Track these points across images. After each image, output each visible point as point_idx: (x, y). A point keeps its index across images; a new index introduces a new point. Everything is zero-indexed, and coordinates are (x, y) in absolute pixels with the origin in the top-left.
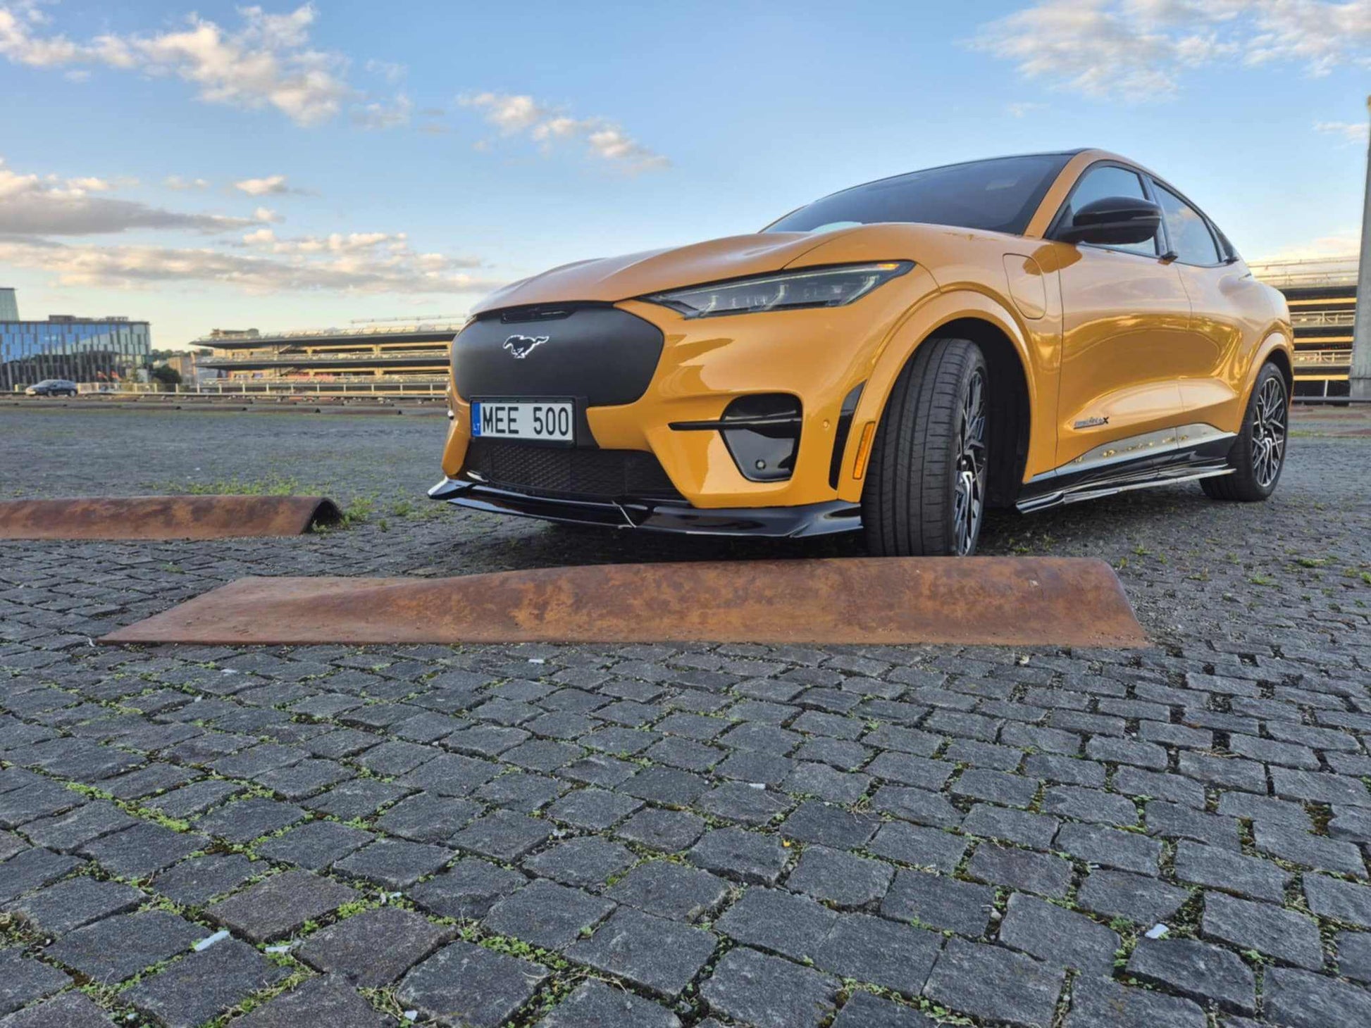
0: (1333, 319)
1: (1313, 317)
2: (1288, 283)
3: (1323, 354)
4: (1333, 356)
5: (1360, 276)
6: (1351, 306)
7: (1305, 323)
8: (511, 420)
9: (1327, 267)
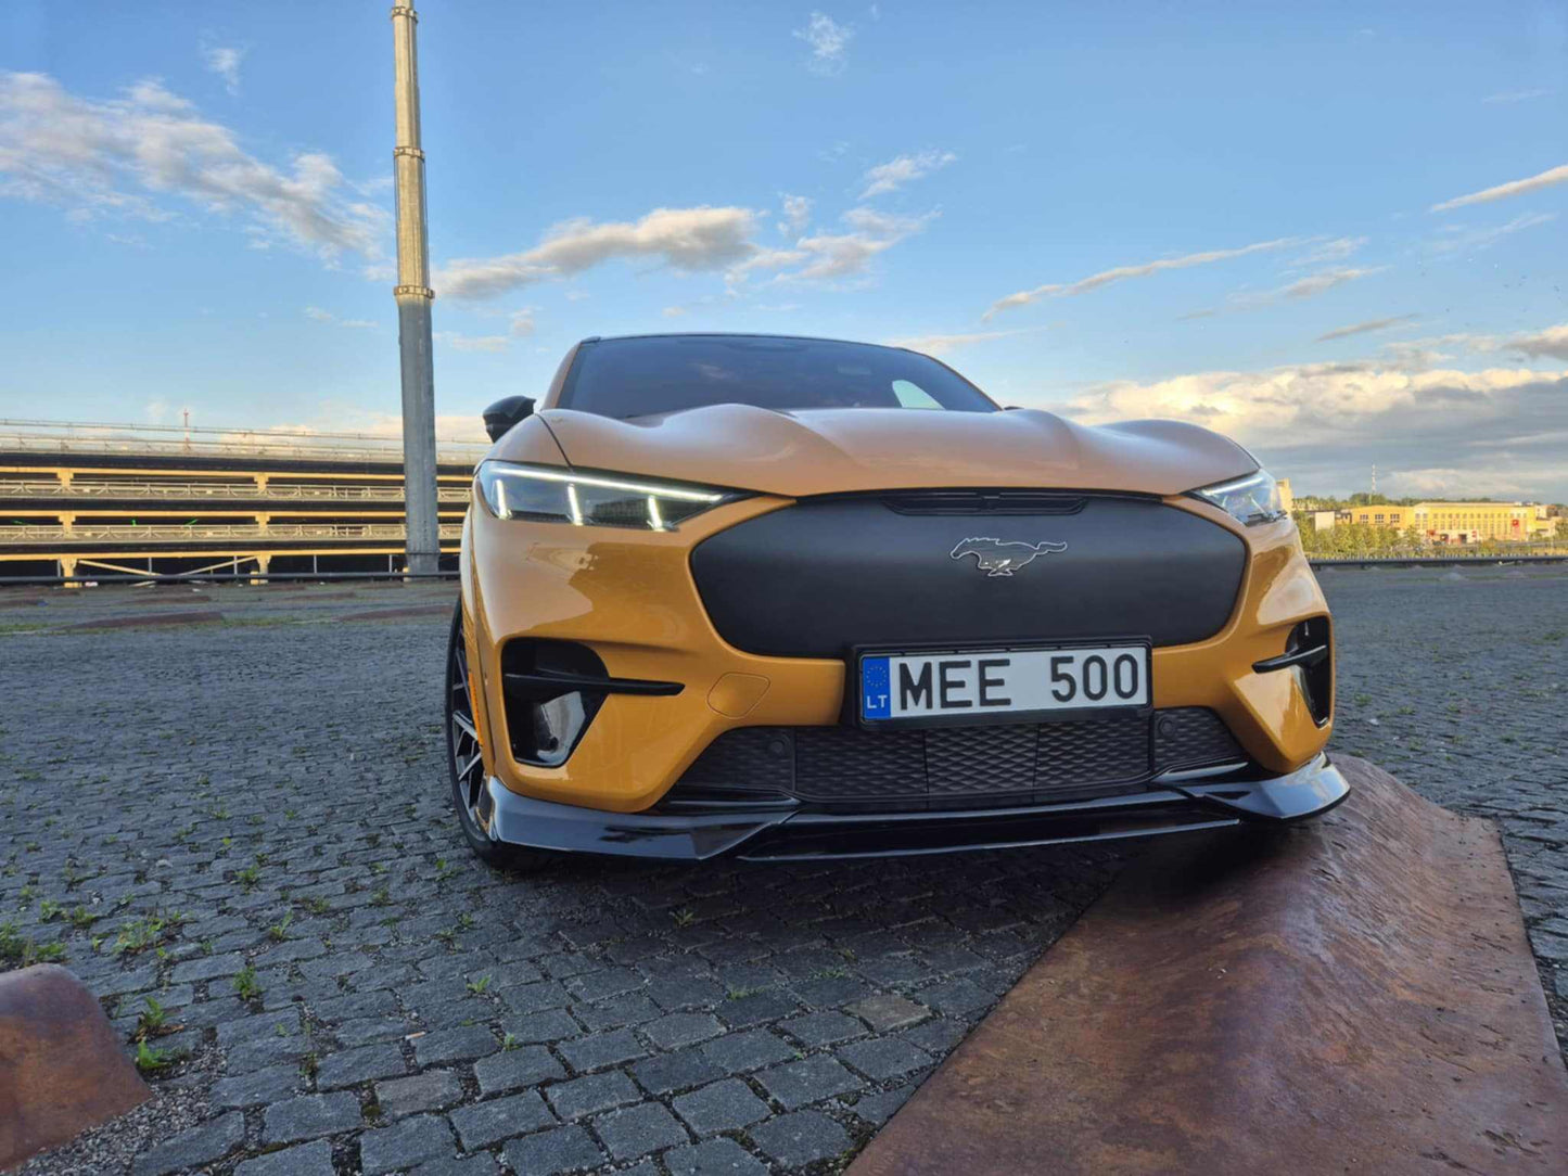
0: (343, 494)
1: (326, 491)
2: (298, 454)
3: (339, 528)
4: (347, 530)
5: (405, 455)
6: (401, 483)
7: (318, 496)
8: (984, 683)
9: (335, 442)
